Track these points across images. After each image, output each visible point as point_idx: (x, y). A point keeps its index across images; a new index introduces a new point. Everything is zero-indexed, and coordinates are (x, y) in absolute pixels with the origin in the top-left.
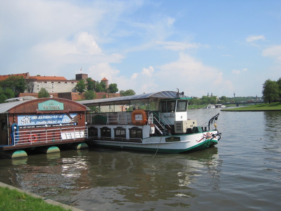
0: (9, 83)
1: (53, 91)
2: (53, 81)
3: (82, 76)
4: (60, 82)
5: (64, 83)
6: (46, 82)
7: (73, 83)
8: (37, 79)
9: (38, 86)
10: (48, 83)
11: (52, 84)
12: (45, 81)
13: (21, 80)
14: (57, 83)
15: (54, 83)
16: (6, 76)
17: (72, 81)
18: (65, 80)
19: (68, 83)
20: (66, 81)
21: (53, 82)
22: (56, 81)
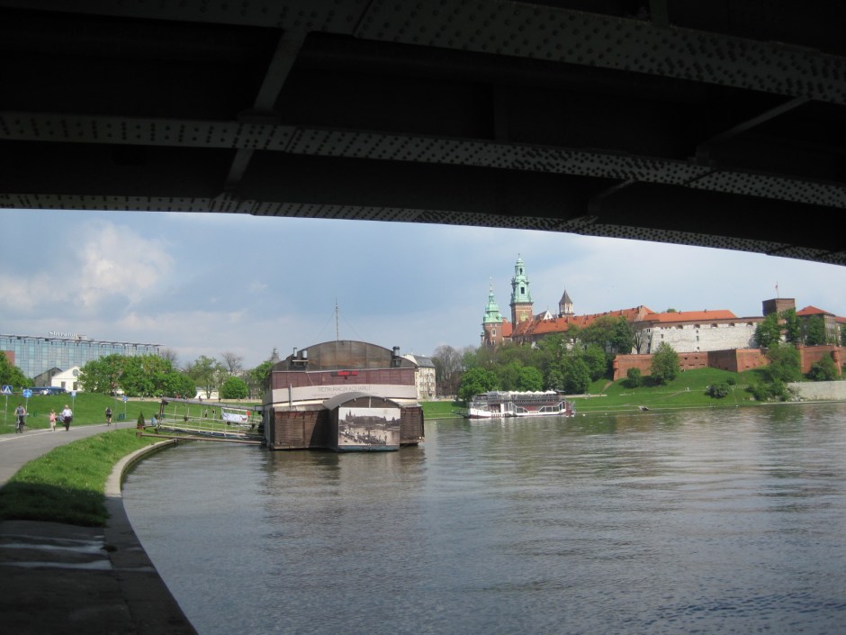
0: (594, 333)
1: (698, 348)
2: (698, 323)
3: (778, 305)
4: (715, 325)
5: (727, 325)
6: (681, 327)
7: (751, 324)
8: (661, 321)
9: (662, 336)
10: (685, 327)
11: (695, 331)
12: (679, 324)
13: (619, 325)
14: (709, 326)
15: (702, 326)
16: (598, 315)
17: (749, 320)
18: (728, 317)
19: (737, 325)
20: (732, 321)
21: (698, 326)
22: (705, 321)
